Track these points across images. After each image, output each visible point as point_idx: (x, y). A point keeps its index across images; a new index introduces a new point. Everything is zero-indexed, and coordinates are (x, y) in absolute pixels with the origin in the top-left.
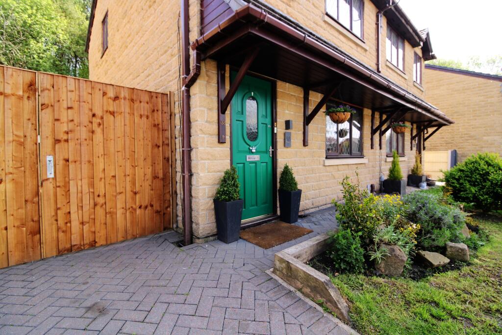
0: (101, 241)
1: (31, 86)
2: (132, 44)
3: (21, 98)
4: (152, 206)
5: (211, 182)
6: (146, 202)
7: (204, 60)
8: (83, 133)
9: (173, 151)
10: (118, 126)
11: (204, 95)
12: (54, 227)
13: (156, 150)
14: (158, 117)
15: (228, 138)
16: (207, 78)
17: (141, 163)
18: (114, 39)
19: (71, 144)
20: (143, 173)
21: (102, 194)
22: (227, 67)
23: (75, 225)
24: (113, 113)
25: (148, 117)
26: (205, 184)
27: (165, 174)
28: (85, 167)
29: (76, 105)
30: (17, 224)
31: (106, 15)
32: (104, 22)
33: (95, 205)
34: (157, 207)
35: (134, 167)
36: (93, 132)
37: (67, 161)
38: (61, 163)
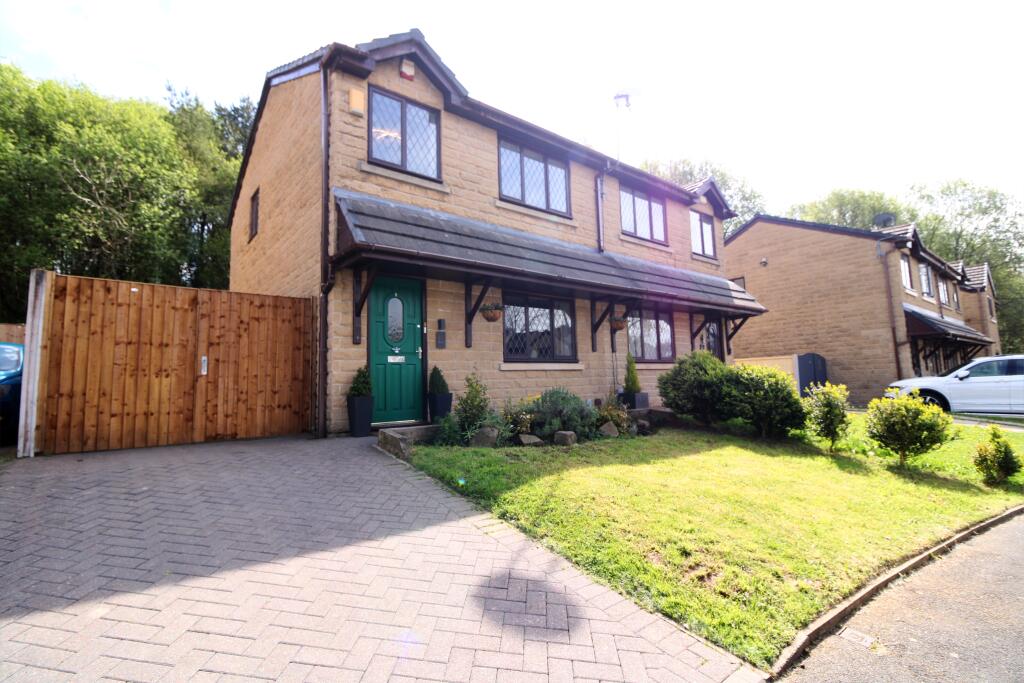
0: (241, 434)
1: (194, 301)
2: (284, 239)
3: (186, 310)
4: (290, 406)
5: (344, 380)
6: (284, 401)
7: (340, 270)
8: (232, 337)
9: (314, 354)
10: (262, 330)
11: (340, 301)
12: (204, 416)
13: (297, 352)
14: (301, 321)
15: (364, 339)
16: (342, 286)
17: (281, 365)
18: (265, 226)
19: (222, 346)
20: (283, 373)
21: (244, 391)
22: (365, 274)
23: (220, 417)
24: (257, 319)
25: (290, 321)
26: (337, 382)
27: (305, 376)
28: (232, 366)
29: (227, 314)
30: (177, 410)
31: (257, 192)
32: (255, 198)
33: (239, 400)
34: (295, 407)
35: (274, 368)
36: (240, 336)
37: (217, 360)
38: (213, 362)
